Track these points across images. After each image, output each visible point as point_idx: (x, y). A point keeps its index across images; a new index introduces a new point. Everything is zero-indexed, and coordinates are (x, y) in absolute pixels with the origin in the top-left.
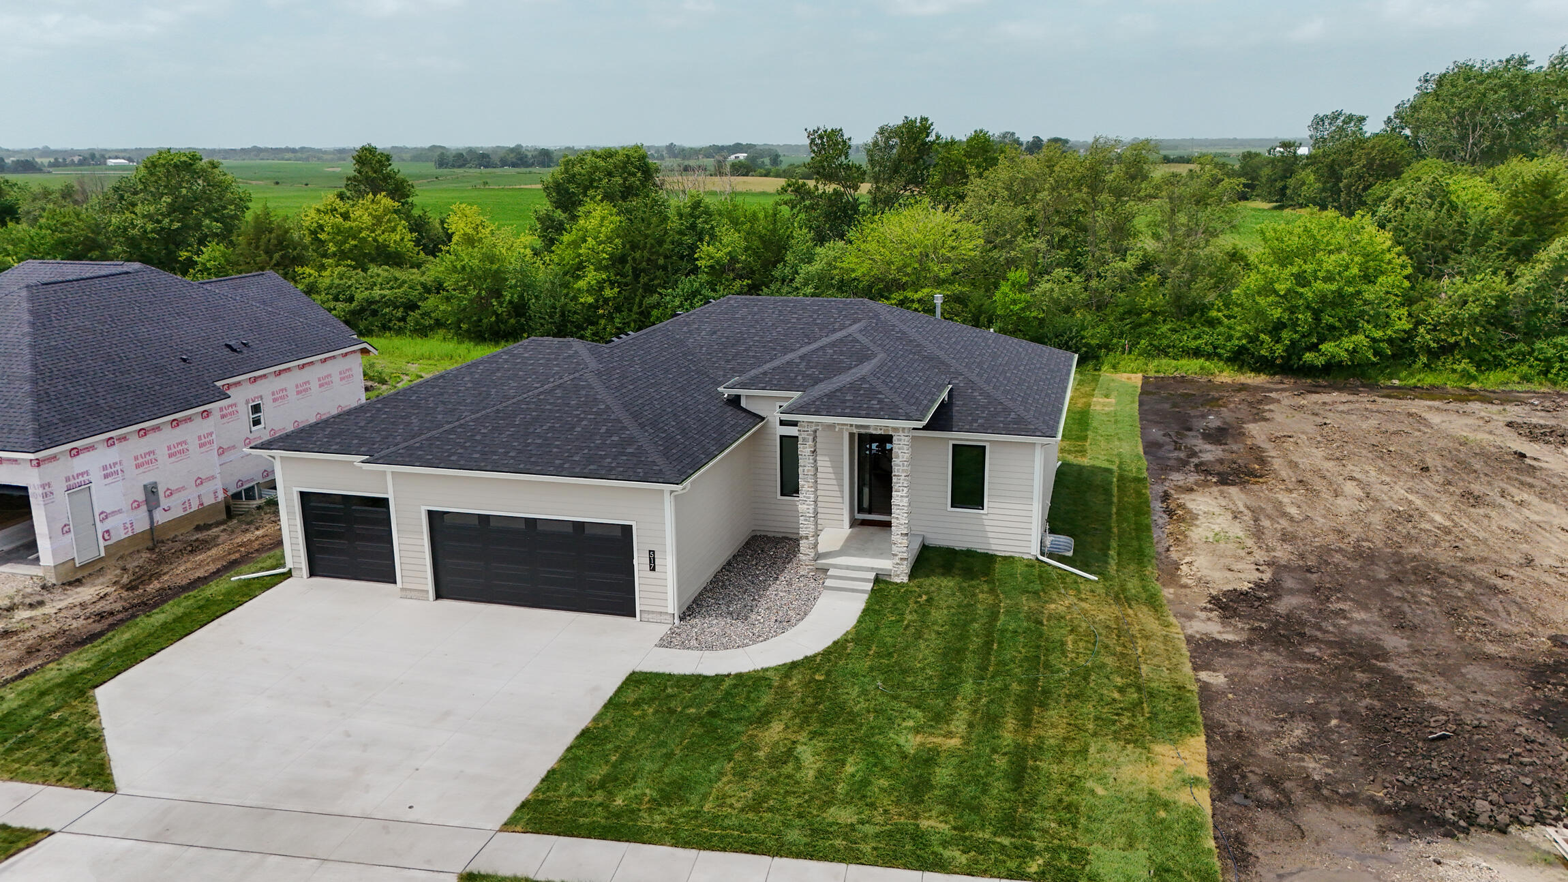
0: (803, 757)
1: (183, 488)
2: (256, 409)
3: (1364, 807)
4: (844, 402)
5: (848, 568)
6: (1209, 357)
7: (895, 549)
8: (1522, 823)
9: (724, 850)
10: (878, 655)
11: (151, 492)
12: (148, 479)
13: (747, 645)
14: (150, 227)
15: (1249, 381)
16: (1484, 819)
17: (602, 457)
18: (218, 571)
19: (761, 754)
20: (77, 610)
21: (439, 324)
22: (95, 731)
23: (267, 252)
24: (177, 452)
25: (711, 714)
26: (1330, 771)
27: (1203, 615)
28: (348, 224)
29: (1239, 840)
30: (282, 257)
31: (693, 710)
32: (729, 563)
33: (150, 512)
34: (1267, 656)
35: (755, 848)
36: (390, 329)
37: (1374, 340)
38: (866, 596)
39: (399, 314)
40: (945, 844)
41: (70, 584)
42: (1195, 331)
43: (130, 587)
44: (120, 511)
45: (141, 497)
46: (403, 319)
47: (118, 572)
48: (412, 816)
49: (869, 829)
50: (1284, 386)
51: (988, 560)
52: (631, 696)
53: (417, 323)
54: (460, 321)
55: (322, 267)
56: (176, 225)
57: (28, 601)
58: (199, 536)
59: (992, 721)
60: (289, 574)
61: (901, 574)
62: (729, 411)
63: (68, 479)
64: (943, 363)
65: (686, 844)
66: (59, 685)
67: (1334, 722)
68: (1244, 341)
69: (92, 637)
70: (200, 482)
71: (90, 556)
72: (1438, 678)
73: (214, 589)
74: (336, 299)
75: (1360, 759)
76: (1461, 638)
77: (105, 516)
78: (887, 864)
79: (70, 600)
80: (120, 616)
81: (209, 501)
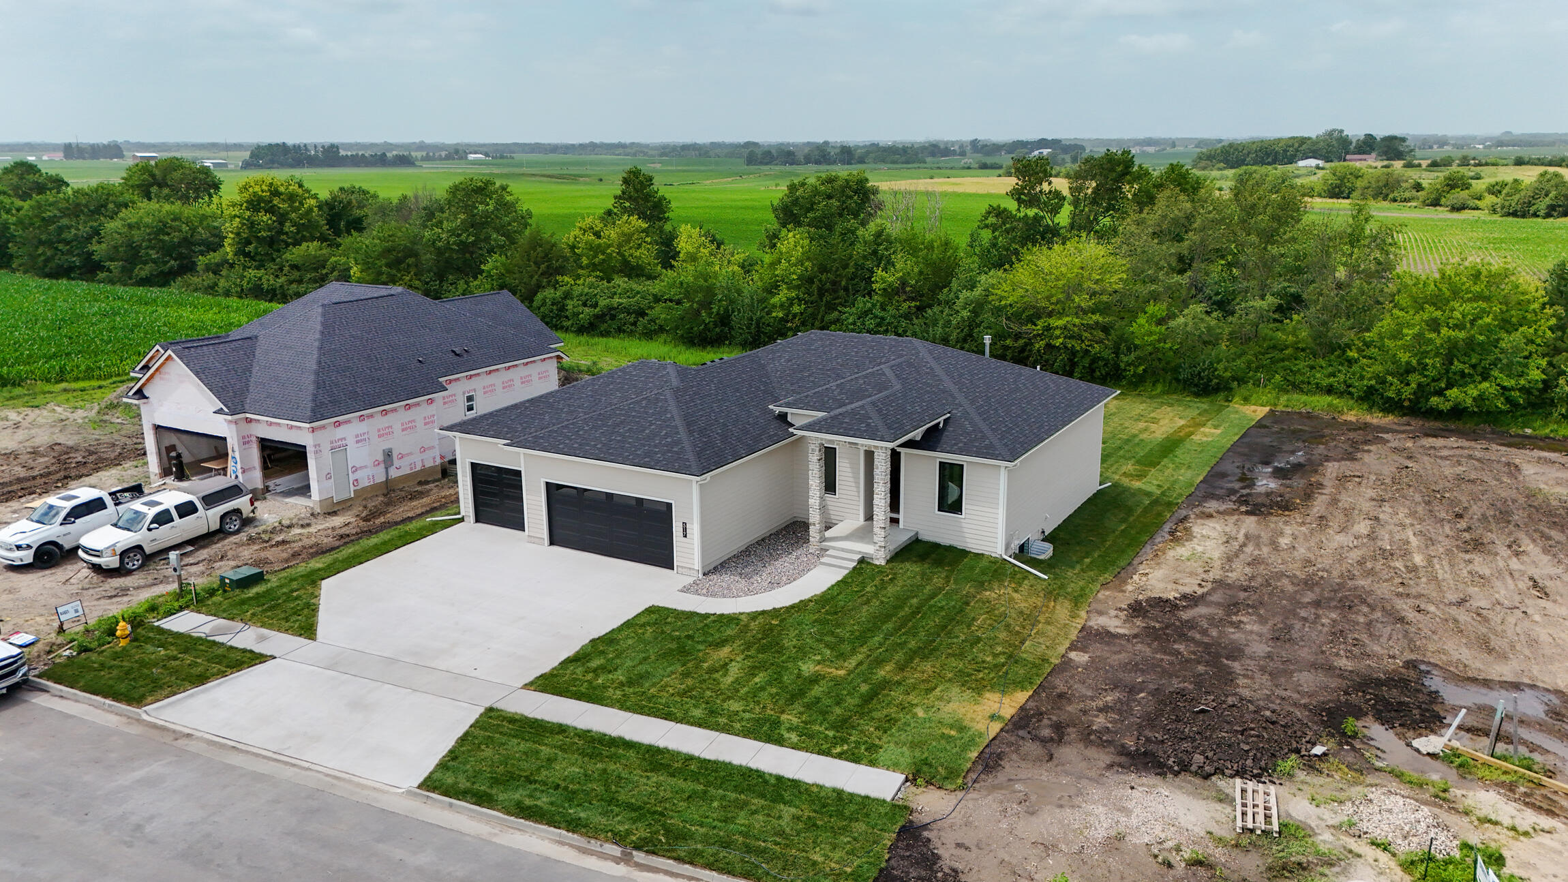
0: (731, 669)
1: (411, 454)
2: (470, 399)
3: (1112, 749)
4: (842, 423)
5: (843, 550)
6: (1341, 394)
7: (876, 539)
8: (1223, 774)
9: (648, 715)
10: (827, 613)
11: (388, 455)
12: (386, 446)
13: (740, 596)
14: (452, 240)
15: (1375, 421)
16: (1194, 768)
17: (656, 453)
18: (422, 513)
19: (705, 665)
20: (330, 531)
21: (661, 329)
22: (314, 605)
23: (535, 263)
24: (408, 427)
25: (688, 637)
26: (1110, 725)
27: (1113, 613)
28: (598, 241)
29: (1000, 756)
30: (548, 267)
31: (677, 633)
32: (763, 540)
33: (387, 469)
34: (1139, 647)
35: (668, 716)
36: (624, 331)
37: (1504, 388)
38: (846, 572)
39: (632, 320)
40: (789, 730)
41: (329, 514)
42: (1330, 369)
43: (366, 519)
44: (365, 467)
45: (380, 458)
46: (634, 324)
47: (361, 508)
48: (474, 674)
49: (747, 715)
50: (1408, 428)
51: (964, 553)
52: (643, 620)
53: (645, 327)
54: (677, 328)
55: (578, 277)
56: (472, 239)
57: (301, 522)
58: (419, 488)
59: (879, 662)
60: (462, 520)
61: (880, 559)
62: (775, 424)
63: (332, 443)
64: (951, 395)
65: (628, 709)
66: (302, 576)
67: (1142, 695)
68: (1373, 382)
69: (332, 549)
70: (423, 450)
71: (345, 496)
72: (1266, 677)
73: (412, 526)
74: (585, 305)
75: (1139, 720)
76: (1323, 652)
77: (355, 469)
78: (745, 736)
79: (327, 525)
80: (353, 538)
81: (429, 464)
